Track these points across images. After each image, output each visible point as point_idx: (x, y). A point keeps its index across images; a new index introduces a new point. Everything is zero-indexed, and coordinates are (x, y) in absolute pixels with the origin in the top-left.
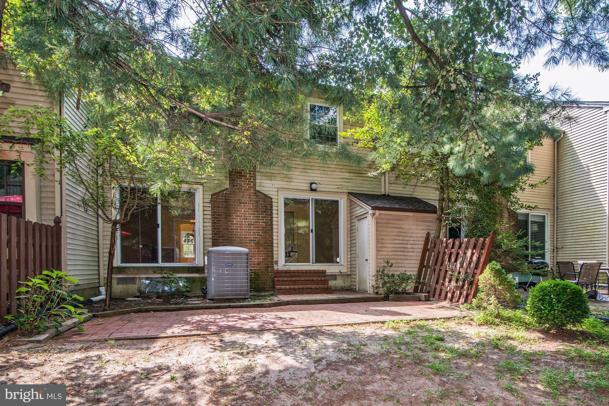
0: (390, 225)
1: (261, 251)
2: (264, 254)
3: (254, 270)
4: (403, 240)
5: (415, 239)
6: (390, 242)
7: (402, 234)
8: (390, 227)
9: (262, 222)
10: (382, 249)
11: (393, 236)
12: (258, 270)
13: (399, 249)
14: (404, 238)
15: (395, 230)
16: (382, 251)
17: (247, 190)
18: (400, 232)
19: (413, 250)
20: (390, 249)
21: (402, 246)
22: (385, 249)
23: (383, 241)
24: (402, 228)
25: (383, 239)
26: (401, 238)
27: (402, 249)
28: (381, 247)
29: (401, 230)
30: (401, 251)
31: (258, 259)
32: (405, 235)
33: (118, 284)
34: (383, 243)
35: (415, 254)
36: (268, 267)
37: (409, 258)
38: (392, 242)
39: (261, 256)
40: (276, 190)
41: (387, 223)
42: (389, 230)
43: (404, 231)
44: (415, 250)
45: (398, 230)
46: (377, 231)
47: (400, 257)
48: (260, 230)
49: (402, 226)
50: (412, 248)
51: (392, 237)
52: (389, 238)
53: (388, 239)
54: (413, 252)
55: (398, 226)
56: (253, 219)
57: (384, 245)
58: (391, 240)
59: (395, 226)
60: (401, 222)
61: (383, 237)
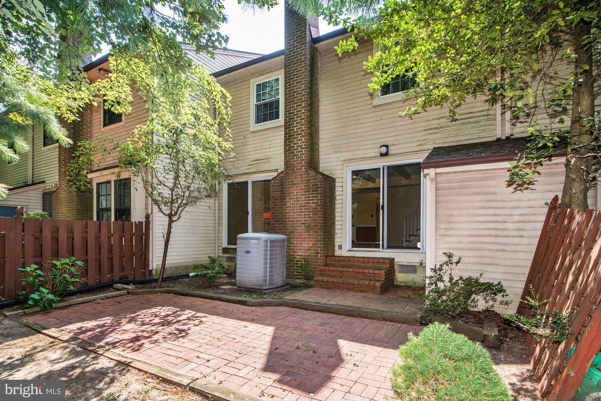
0: (465, 191)
1: (311, 235)
2: (314, 238)
3: (304, 256)
4: (495, 215)
5: (527, 211)
6: (466, 219)
7: (494, 204)
8: (466, 194)
9: (313, 203)
10: (451, 232)
11: (474, 208)
12: (308, 256)
13: (486, 232)
14: (498, 211)
15: (477, 198)
16: (448, 235)
17: (299, 169)
18: (488, 201)
19: (520, 233)
20: (465, 233)
21: (492, 225)
22: (456, 232)
23: (452, 219)
24: (495, 193)
25: (451, 215)
26: (492, 211)
27: (494, 232)
28: (446, 229)
29: (492, 197)
30: (489, 236)
31: (308, 244)
32: (499, 205)
33: (227, 261)
34: (450, 222)
35: (524, 241)
36: (317, 253)
37: (508, 248)
38: (469, 219)
39: (311, 241)
40: (341, 163)
41: (461, 187)
42: (465, 198)
43: (498, 197)
44: (526, 233)
45: (483, 197)
46: (437, 202)
47: (489, 246)
48: (311, 212)
49: (493, 190)
50: (519, 230)
51: (471, 212)
52: (464, 212)
53: (461, 215)
54: (521, 237)
55: (485, 190)
56: (304, 200)
57: (453, 226)
58: (468, 215)
59: (476, 190)
60: (492, 183)
61: (451, 212)
